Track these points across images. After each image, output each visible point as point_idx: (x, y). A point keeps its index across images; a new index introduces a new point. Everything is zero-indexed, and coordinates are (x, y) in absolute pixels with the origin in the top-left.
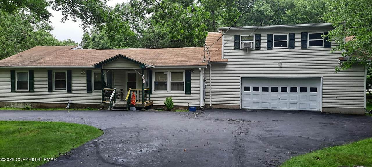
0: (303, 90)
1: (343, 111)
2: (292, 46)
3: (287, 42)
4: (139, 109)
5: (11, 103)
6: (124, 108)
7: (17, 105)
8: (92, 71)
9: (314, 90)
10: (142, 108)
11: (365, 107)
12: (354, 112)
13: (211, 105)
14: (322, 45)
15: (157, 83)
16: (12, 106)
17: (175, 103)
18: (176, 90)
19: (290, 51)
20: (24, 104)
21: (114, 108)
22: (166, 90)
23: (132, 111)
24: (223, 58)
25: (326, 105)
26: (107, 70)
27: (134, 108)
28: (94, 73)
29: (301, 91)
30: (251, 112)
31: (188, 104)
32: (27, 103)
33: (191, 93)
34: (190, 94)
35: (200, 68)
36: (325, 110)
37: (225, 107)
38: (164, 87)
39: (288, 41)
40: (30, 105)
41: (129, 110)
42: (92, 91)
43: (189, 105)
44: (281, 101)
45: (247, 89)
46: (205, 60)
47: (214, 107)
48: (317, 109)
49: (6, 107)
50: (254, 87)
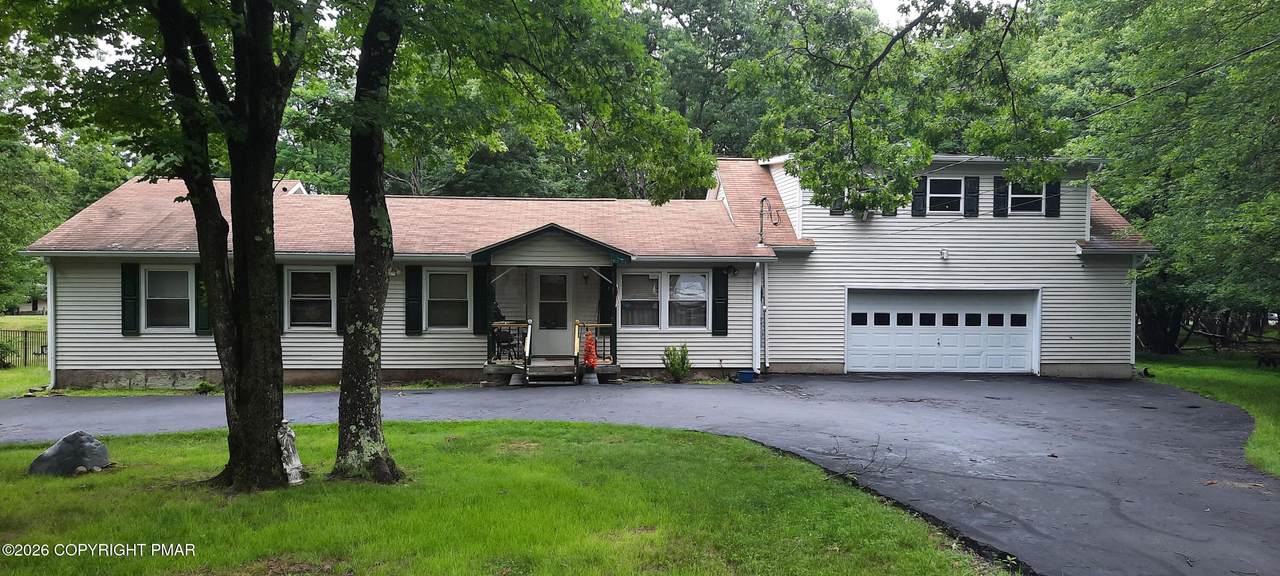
0: (995, 320)
1: (1086, 373)
2: (972, 211)
3: (960, 198)
4: (606, 379)
5: (122, 373)
6: (569, 378)
7: (146, 381)
8: (424, 269)
9: (1019, 320)
10: (614, 376)
11: (1133, 362)
12: (1108, 372)
13: (767, 365)
14: (1040, 210)
15: (627, 306)
16: (124, 383)
17: (695, 362)
18: (681, 325)
19: (966, 221)
20: (174, 376)
21: (533, 378)
22: (656, 323)
23: (589, 384)
24: (799, 237)
25: (1050, 358)
26: (504, 268)
27: (594, 379)
28: (430, 275)
29: (991, 323)
30: (879, 380)
31: (718, 361)
32: (186, 372)
33: (729, 331)
34: (726, 334)
35: (758, 264)
36: (1048, 371)
37: (804, 369)
38: (647, 315)
39: (962, 195)
40: (197, 377)
41: (580, 382)
42: (424, 328)
43: (724, 366)
44: (943, 350)
45: (859, 319)
46: (761, 242)
47: (775, 369)
48: (1027, 369)
49: (99, 385)
50: (876, 314)
